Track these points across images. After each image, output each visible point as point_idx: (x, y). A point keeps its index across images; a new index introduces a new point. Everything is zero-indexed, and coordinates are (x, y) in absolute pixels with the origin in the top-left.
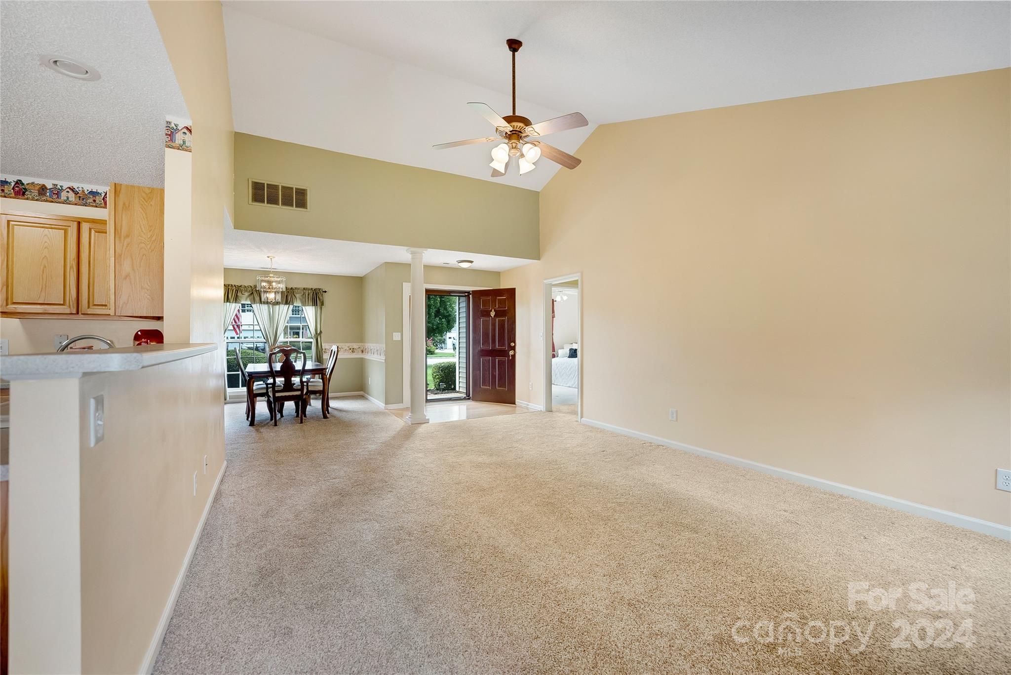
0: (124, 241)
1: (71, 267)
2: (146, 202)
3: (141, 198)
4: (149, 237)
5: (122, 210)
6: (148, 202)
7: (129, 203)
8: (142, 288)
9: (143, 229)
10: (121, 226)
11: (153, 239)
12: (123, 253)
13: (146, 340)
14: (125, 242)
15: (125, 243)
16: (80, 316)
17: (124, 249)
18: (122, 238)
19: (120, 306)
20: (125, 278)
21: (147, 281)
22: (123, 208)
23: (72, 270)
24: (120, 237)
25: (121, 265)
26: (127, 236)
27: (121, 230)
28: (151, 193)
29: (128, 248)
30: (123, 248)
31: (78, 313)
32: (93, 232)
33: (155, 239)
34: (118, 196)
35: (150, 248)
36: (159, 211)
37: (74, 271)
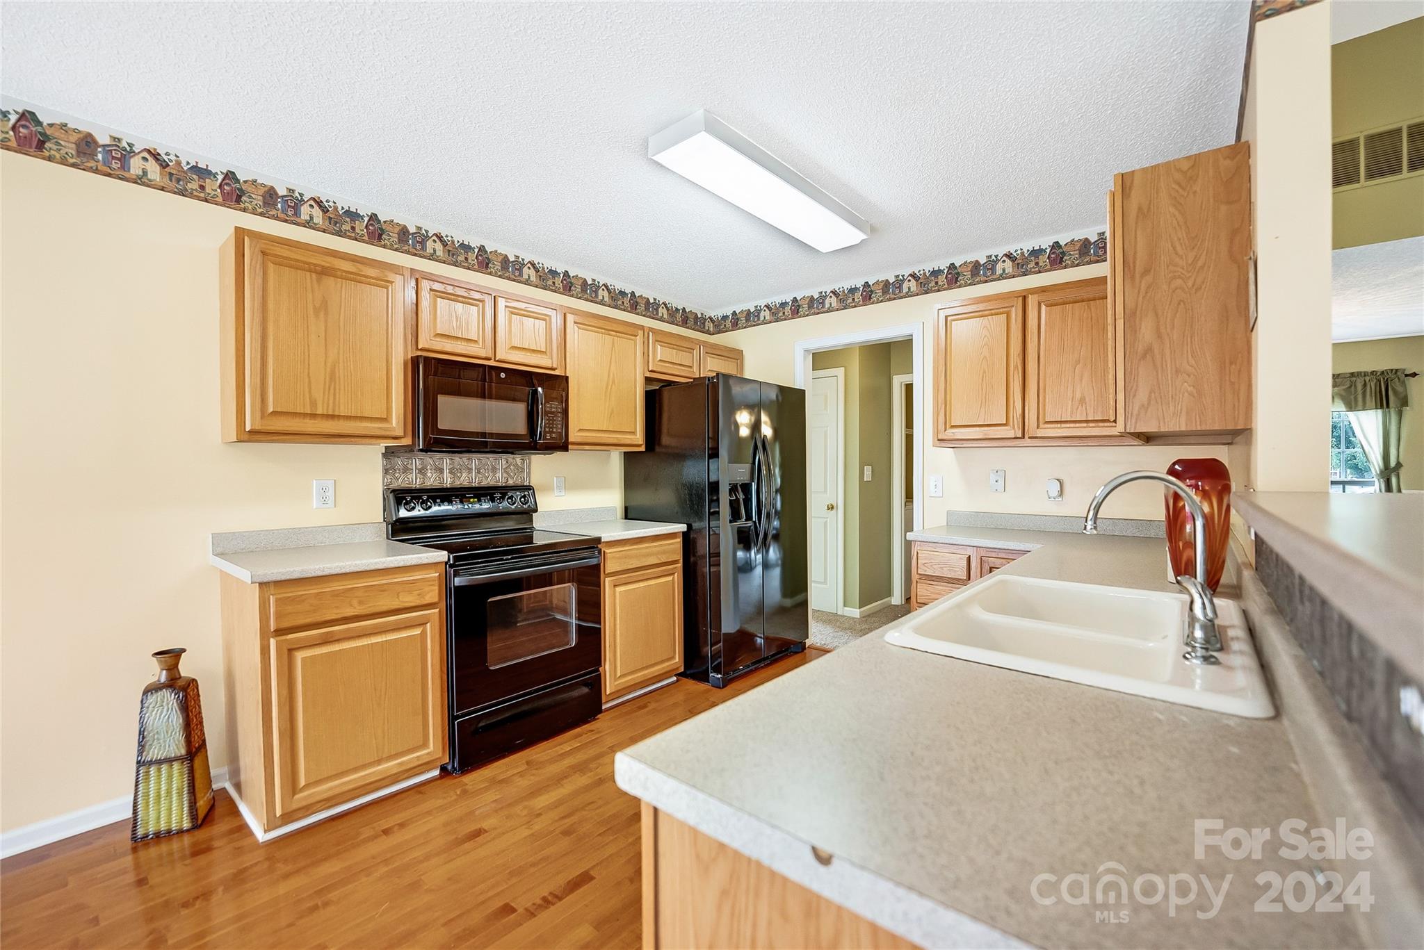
0: (1141, 282)
1: (1016, 367)
2: (1184, 189)
3: (1174, 186)
4: (1190, 262)
5: (1136, 223)
6: (1188, 189)
7: (1150, 204)
8: (1177, 371)
9: (1179, 248)
10: (1135, 253)
11: (1200, 263)
12: (1139, 306)
13: (1193, 482)
14: (1143, 282)
15: (1142, 287)
16: (1027, 441)
17: (1141, 298)
18: (1137, 276)
19: (1135, 412)
20: (1144, 357)
21: (1187, 358)
22: (1137, 216)
23: (1016, 372)
24: (1133, 278)
25: (1136, 331)
26: (1146, 272)
27: (1134, 262)
28: (1193, 166)
29: (1149, 295)
30: (1138, 297)
31: (1023, 437)
32: (1043, 307)
33: (1205, 264)
34: (1129, 196)
35: (1193, 286)
36: (1211, 200)
37: (1018, 373)
